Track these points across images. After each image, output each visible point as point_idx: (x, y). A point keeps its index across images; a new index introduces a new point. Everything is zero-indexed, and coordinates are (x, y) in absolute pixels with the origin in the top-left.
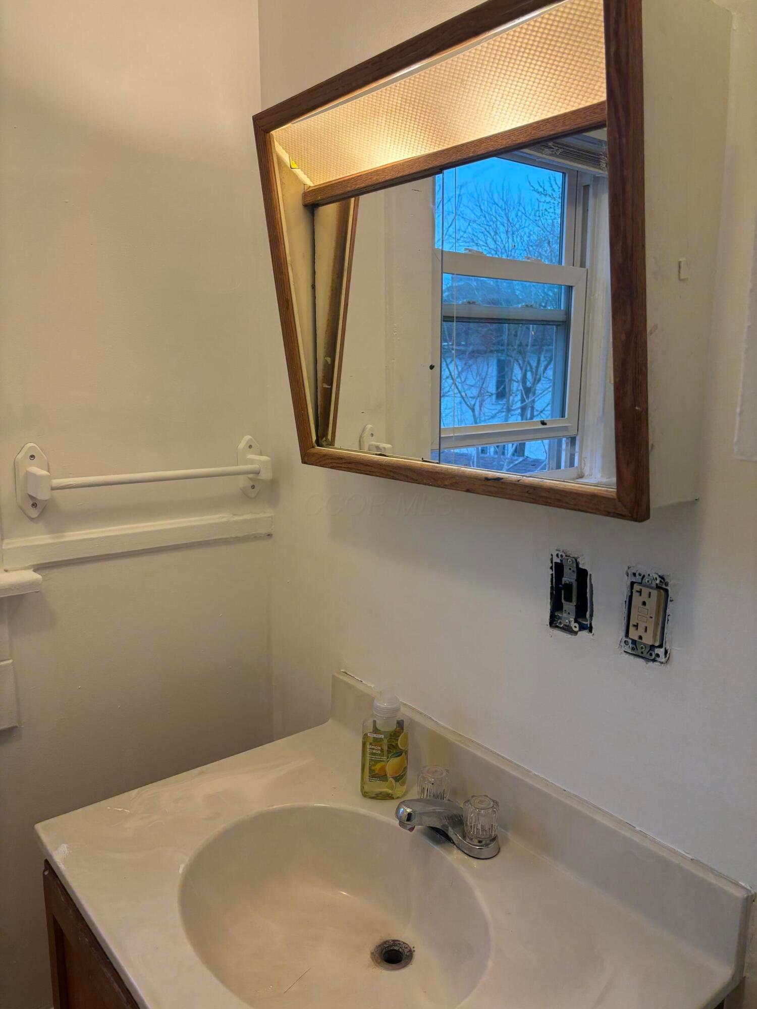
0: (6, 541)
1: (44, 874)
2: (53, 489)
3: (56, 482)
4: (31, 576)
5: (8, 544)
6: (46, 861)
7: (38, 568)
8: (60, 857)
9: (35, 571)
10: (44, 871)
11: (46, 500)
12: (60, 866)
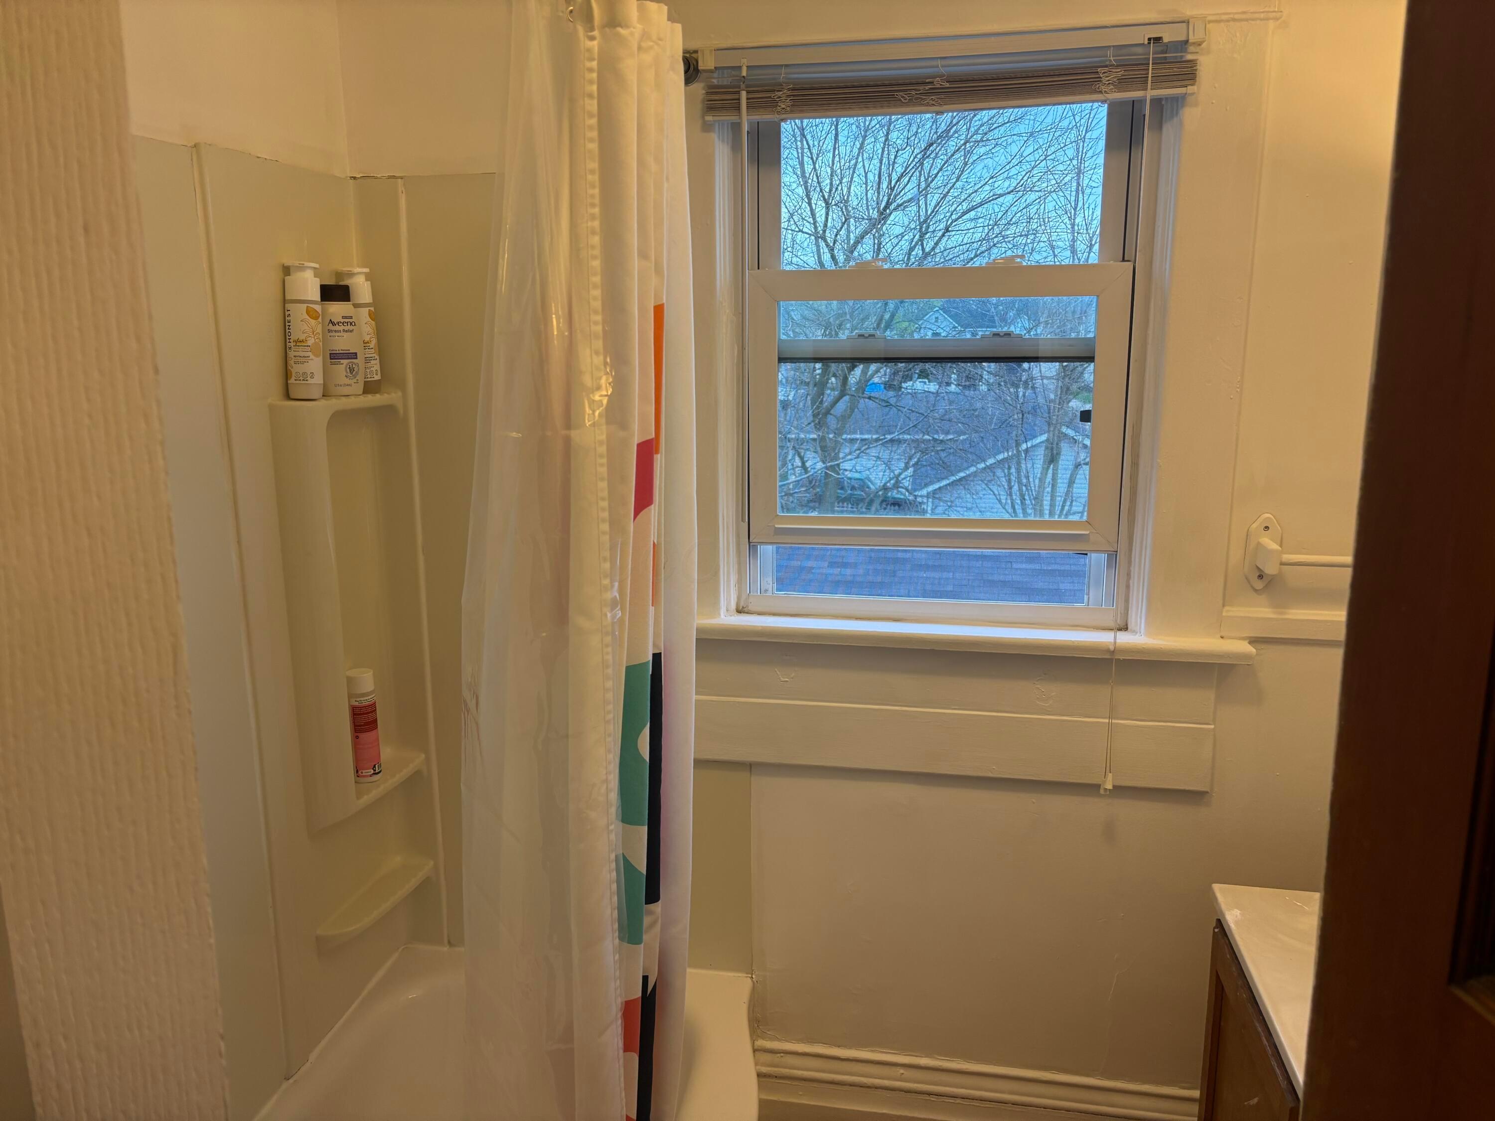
0: (1227, 608)
1: (1214, 930)
2: (1282, 564)
3: (1286, 557)
4: (1245, 648)
5: (1228, 611)
6: (1219, 921)
7: (1253, 641)
8: (1232, 918)
9: (1250, 643)
10: (1214, 928)
11: (1273, 575)
12: (1230, 925)
